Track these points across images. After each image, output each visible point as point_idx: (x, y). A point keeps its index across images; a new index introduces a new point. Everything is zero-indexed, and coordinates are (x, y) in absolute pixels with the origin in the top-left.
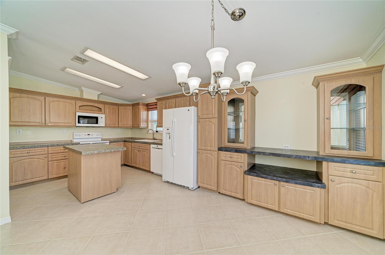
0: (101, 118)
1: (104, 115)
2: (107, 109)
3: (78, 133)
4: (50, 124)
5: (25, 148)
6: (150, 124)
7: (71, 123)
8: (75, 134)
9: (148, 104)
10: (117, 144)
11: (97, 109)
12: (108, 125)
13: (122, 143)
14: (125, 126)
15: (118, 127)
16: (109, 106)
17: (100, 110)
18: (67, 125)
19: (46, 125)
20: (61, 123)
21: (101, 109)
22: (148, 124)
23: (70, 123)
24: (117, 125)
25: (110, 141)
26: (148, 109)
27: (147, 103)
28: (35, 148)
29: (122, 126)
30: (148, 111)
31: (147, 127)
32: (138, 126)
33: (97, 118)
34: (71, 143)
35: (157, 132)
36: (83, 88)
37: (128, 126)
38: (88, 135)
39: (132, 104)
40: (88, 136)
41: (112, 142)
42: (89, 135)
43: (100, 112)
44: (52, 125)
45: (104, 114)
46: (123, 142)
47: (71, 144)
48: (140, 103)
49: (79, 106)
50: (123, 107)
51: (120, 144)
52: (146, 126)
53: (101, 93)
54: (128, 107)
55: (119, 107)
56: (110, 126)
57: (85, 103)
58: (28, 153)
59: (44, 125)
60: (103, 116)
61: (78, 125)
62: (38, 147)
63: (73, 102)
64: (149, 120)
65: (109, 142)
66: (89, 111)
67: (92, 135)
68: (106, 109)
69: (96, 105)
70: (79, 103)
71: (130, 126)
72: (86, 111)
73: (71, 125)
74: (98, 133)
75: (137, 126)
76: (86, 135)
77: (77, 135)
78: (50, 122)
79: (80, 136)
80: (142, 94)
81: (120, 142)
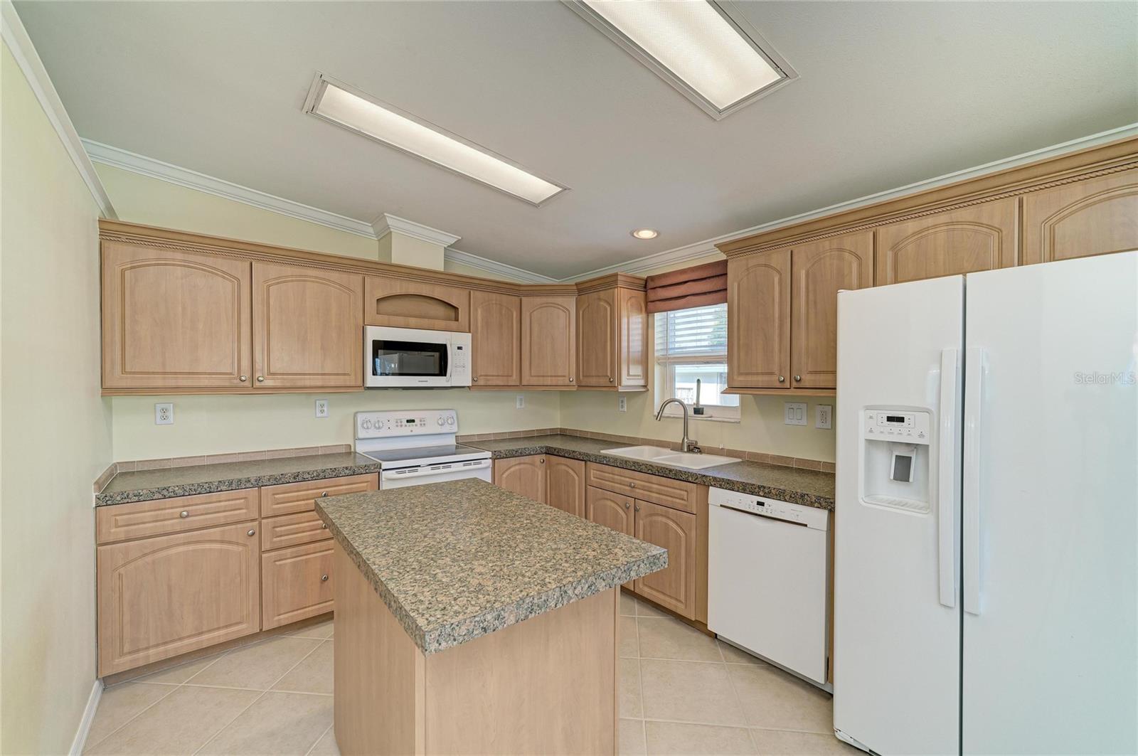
0: (460, 348)
1: (470, 334)
2: (479, 311)
3: (373, 417)
4: (269, 383)
5: (172, 494)
6: (657, 371)
7: (348, 374)
8: (360, 418)
9: (652, 278)
10: (520, 464)
11: (441, 310)
12: (481, 382)
13: (538, 458)
14: (548, 381)
15: (520, 386)
16: (486, 294)
17: (453, 314)
18: (332, 384)
19: (257, 384)
20: (310, 374)
21: (456, 309)
22: (646, 375)
23: (344, 374)
24: (514, 380)
25: (494, 453)
26: (647, 301)
27: (645, 276)
28: (210, 492)
29: (534, 381)
30: (649, 312)
31: (645, 386)
32: (609, 384)
33: (441, 350)
34: (347, 468)
35: (698, 411)
36: (391, 220)
37: (560, 383)
38: (408, 421)
39: (576, 284)
40: (407, 430)
41: (503, 458)
42: (413, 421)
43: (453, 324)
44: (278, 383)
45: (470, 332)
46: (542, 453)
47: (347, 472)
48: (619, 278)
49: (378, 300)
50: (538, 300)
51: (532, 464)
52: (642, 382)
53: (459, 240)
54: (559, 300)
55: (524, 299)
56: (490, 383)
57: (399, 287)
58: (181, 517)
59: (247, 384)
60: (465, 339)
61: (372, 381)
62: (221, 491)
63: (355, 280)
64: (656, 354)
65: (489, 454)
66: (413, 321)
67: (422, 422)
68: (477, 310)
69: (439, 292)
70: (380, 287)
71: (567, 382)
72: (401, 320)
73: (348, 384)
74: (445, 414)
75: (603, 381)
76: (399, 424)
77: (369, 425)
78: (270, 374)
79: (379, 428)
80: (639, 230)
81: (530, 455)
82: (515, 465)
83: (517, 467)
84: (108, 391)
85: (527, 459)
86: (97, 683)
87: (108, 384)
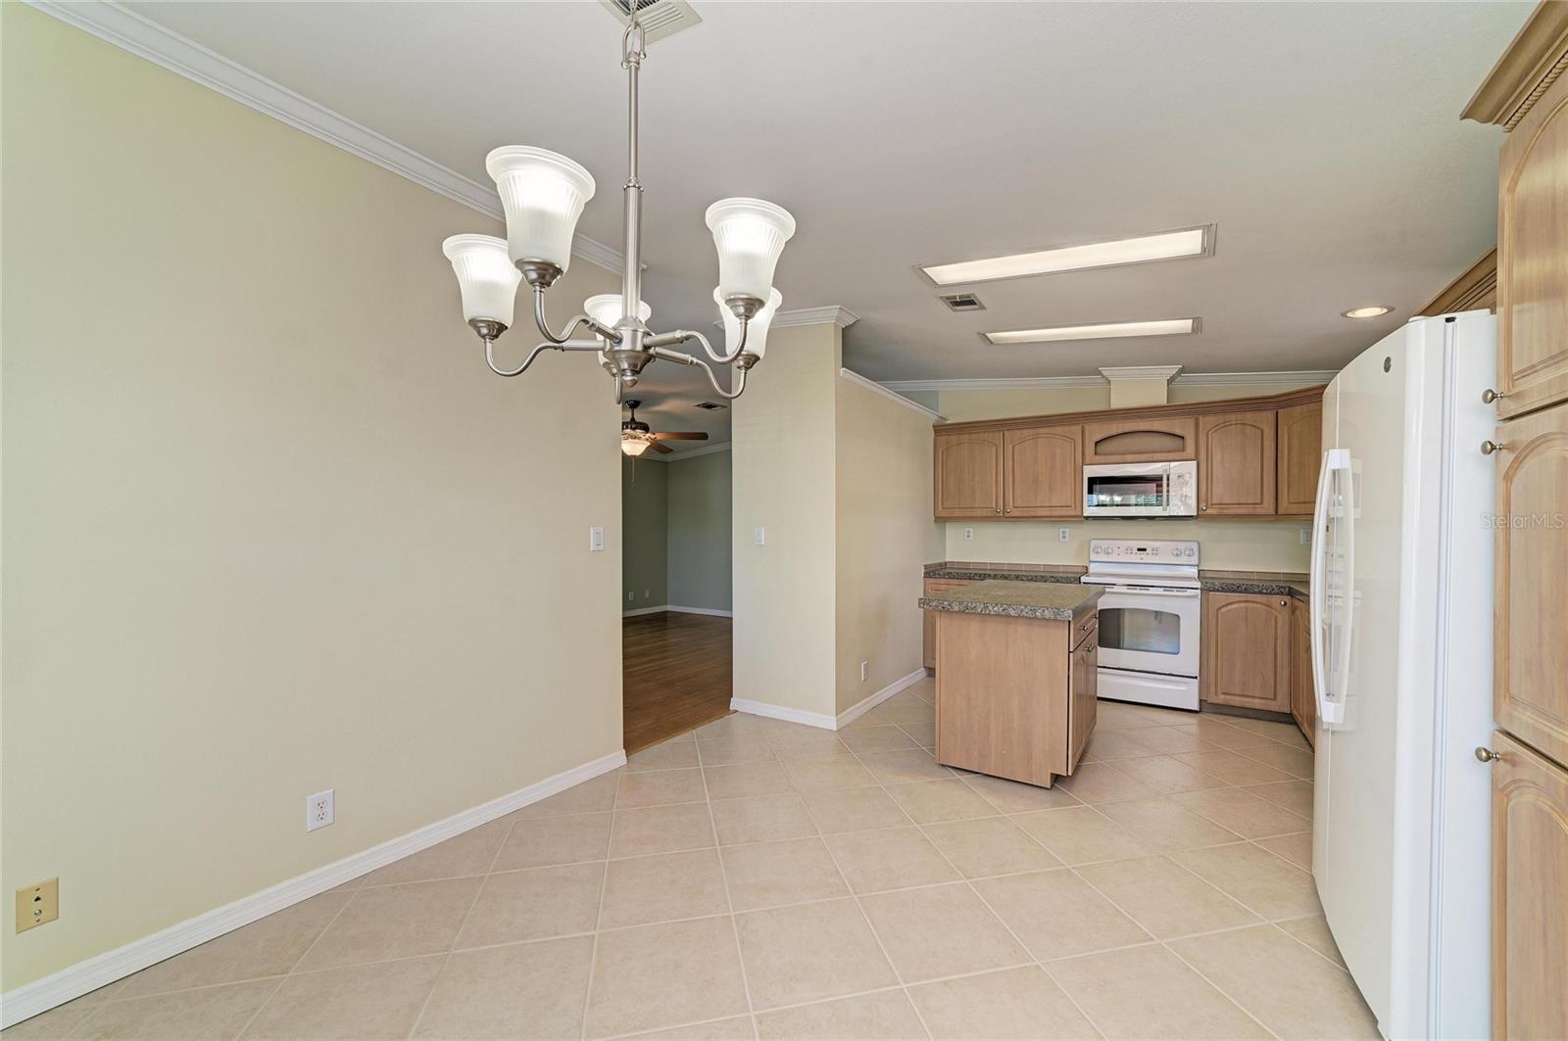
1: (1195, 463)
3: (1104, 544)
4: (1015, 513)
7: (1071, 506)
8: (1094, 543)
10: (1246, 601)
11: (1168, 442)
12: (1213, 511)
13: (1278, 600)
15: (1276, 517)
16: (1222, 416)
17: (1179, 442)
18: (1059, 514)
20: (1041, 507)
21: (1182, 438)
23: (1067, 506)
24: (1268, 507)
25: (1209, 584)
29: (1294, 509)
33: (1158, 480)
36: (1106, 372)
38: (1139, 550)
40: (1138, 557)
41: (1218, 591)
42: (1145, 550)
43: (1177, 454)
44: (1020, 514)
45: (1196, 459)
49: (1096, 443)
51: (1269, 605)
53: (1181, 369)
55: (1281, 412)
56: (1226, 513)
59: (1001, 514)
60: (1190, 468)
61: (1088, 511)
63: (1075, 430)
65: (1198, 584)
66: (1129, 457)
67: (1156, 552)
69: (1159, 425)
70: (1098, 430)
73: (1070, 514)
74: (1182, 546)
76: (1129, 552)
77: (1099, 550)
78: (1014, 507)
79: (1108, 553)
80: (1353, 310)
81: (1261, 593)
82: (1239, 602)
83: (1242, 605)
84: (940, 520)
85: (1258, 598)
86: (923, 669)
87: (937, 515)
